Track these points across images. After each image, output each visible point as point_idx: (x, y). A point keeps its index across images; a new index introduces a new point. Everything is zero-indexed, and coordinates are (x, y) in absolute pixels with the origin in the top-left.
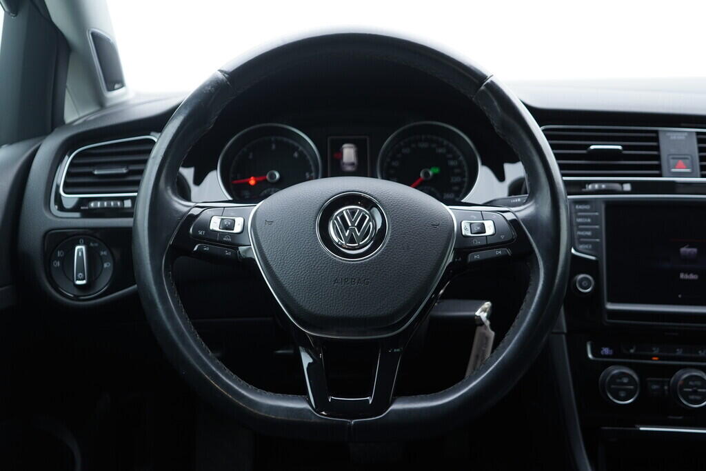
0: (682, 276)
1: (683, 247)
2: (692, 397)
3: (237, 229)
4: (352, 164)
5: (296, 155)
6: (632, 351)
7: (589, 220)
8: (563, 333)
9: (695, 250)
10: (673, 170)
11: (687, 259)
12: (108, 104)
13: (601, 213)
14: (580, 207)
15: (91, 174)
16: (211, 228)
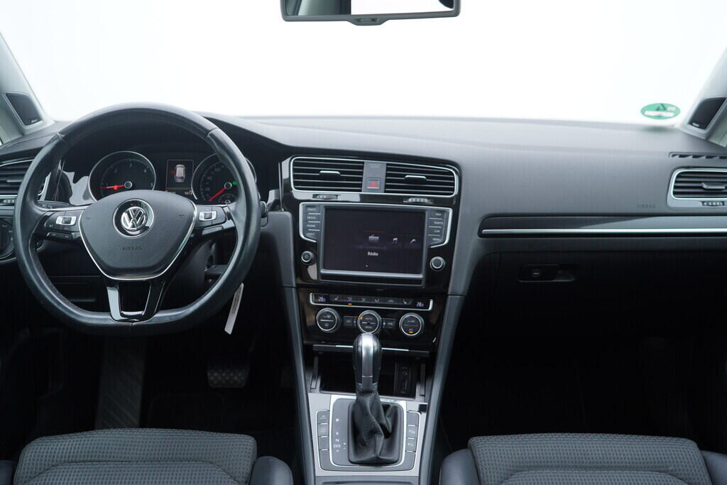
0: (369, 253)
1: (370, 235)
2: (367, 327)
3: (72, 223)
4: (182, 178)
5: (145, 171)
6: (336, 299)
7: (314, 218)
8: (293, 287)
9: (378, 238)
10: (369, 188)
11: (373, 243)
12: (27, 133)
13: (322, 214)
14: (311, 209)
15: (5, 182)
16: (57, 223)
